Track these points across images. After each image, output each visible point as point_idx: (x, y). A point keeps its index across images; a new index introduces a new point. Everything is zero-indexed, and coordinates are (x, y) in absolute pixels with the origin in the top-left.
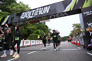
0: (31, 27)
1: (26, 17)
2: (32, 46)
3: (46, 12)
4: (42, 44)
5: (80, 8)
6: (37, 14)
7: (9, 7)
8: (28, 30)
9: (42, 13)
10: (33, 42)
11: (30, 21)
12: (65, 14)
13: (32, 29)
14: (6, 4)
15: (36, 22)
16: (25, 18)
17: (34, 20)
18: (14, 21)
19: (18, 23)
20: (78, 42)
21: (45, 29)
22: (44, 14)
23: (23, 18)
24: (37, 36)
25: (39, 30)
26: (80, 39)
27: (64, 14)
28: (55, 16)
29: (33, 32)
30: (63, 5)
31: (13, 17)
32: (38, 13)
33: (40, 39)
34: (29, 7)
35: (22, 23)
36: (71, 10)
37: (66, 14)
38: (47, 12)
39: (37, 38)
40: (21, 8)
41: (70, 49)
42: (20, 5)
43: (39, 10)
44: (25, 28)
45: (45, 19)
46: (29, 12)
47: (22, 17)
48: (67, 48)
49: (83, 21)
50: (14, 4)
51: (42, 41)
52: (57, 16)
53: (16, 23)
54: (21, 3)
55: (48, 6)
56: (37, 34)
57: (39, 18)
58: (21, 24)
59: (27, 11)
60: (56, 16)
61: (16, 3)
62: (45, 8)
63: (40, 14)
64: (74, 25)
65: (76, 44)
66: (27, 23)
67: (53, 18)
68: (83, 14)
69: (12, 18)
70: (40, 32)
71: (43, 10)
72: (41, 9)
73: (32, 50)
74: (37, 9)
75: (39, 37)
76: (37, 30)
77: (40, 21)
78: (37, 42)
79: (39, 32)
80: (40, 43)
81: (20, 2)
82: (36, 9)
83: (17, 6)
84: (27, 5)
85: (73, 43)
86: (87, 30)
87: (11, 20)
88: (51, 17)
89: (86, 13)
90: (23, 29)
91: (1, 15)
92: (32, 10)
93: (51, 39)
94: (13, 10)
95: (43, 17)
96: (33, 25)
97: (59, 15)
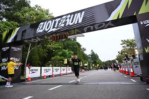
0: (53, 45)
1: (46, 30)
2: (56, 76)
4: (71, 73)
6: (63, 25)
7: (19, 14)
8: (49, 50)
10: (57, 70)
11: (51, 36)
13: (56, 49)
14: (14, 9)
15: (62, 39)
16: (44, 31)
17: (58, 35)
18: (26, 37)
20: (132, 71)
21: (76, 48)
22: (74, 24)
23: (41, 31)
24: (63, 61)
25: (66, 51)
26: (134, 66)
27: (107, 25)
28: (92, 28)
29: (56, 54)
30: (106, 10)
31: (25, 30)
32: (65, 23)
33: (68, 64)
34: (50, 13)
35: (39, 40)
36: (120, 17)
39: (63, 63)
40: (37, 14)
41: (118, 83)
42: (36, 9)
43: (67, 18)
44: (44, 48)
45: (76, 33)
46: (50, 22)
47: (39, 30)
49: (139, 36)
50: (26, 8)
51: (71, 68)
52: (96, 28)
53: (30, 39)
55: (81, 11)
56: (62, 57)
57: (66, 31)
58: (37, 41)
59: (47, 20)
60: (94, 27)
61: (30, 7)
62: (76, 14)
63: (69, 25)
64: (124, 42)
65: (128, 73)
66: (48, 39)
67: (89, 30)
68: (139, 25)
69: (23, 32)
70: (67, 53)
71: (73, 18)
72: (69, 16)
73: (55, 83)
75: (66, 62)
76: (63, 50)
77: (69, 37)
78: (64, 70)
80: (68, 72)
81: (37, 6)
82: (61, 17)
83: (32, 12)
84: (47, 11)
85: (122, 72)
86: (147, 51)
87: (22, 35)
88: (85, 29)
89: (145, 23)
90: (41, 49)
91: (6, 27)
92: (55, 18)
93: (86, 65)
94: (24, 19)
95: (73, 30)
96: (57, 42)
97: (98, 27)
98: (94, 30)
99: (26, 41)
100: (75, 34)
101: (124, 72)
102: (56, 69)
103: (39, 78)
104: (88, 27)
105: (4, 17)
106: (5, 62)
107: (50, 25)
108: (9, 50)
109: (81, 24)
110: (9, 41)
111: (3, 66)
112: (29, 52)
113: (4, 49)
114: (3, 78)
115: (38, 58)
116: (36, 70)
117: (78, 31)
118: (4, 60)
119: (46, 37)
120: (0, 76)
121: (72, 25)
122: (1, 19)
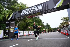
0: (28, 21)
3: (40, 9)
5: (68, 4)
6: (33, 11)
7: (13, 7)
8: (27, 23)
9: (37, 10)
11: (28, 16)
12: (55, 9)
13: (30, 22)
14: (11, 5)
16: (25, 14)
17: (31, 15)
18: (16, 17)
19: (19, 18)
20: (67, 33)
21: (39, 22)
23: (23, 14)
26: (68, 30)
29: (30, 25)
31: (16, 14)
32: (34, 10)
35: (22, 18)
36: (61, 6)
37: (57, 10)
38: (41, 9)
40: (21, 6)
41: (60, 38)
42: (21, 4)
44: (24, 22)
46: (27, 9)
47: (22, 14)
48: (57, 37)
50: (16, 4)
54: (21, 3)
55: (41, 4)
59: (26, 9)
61: (18, 3)
64: (63, 18)
65: (65, 34)
71: (38, 7)
73: (30, 38)
74: (33, 7)
77: (36, 16)
82: (32, 7)
83: (18, 6)
84: (26, 5)
87: (15, 16)
88: (44, 12)
90: (23, 23)
91: (7, 13)
92: (29, 8)
93: (44, 30)
94: (15, 9)
95: (38, 13)
96: (30, 19)
98: (48, 13)
99: (16, 19)
100: (38, 15)
101: (63, 33)
102: (30, 32)
103: (23, 36)
104: (45, 11)
106: (8, 28)
107: (27, 11)
108: (9, 23)
109: (41, 10)
110: (9, 19)
111: (7, 30)
112: (18, 24)
113: (7, 23)
115: (22, 27)
116: (21, 32)
117: (40, 13)
118: (7, 28)
119: (25, 17)
120: (6, 35)
121: (37, 11)
122: (6, 9)
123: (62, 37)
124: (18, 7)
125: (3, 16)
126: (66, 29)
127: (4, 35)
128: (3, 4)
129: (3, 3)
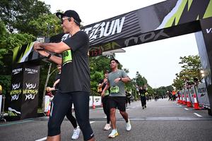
3: (116, 31)
5: (198, 19)
6: (95, 37)
7: (35, 23)
9: (106, 35)
12: (161, 33)
14: (29, 17)
15: (95, 55)
20: (196, 101)
22: (111, 35)
24: (96, 87)
25: (101, 73)
26: (199, 94)
28: (136, 39)
30: (155, 14)
32: (99, 33)
36: (176, 24)
38: (119, 31)
39: (96, 91)
40: (60, 23)
41: (175, 118)
43: (101, 27)
45: (113, 47)
49: (205, 50)
50: (45, 15)
52: (142, 39)
55: (120, 17)
56: (95, 83)
57: (100, 44)
60: (139, 39)
61: (50, 14)
62: (113, 22)
63: (103, 36)
64: (184, 60)
65: (190, 105)
67: (132, 43)
68: (204, 34)
70: (102, 76)
71: (109, 27)
74: (95, 24)
76: (97, 72)
77: (104, 53)
78: (97, 100)
79: (99, 76)
82: (93, 25)
83: (52, 20)
88: (127, 42)
91: (17, 42)
92: (84, 28)
94: (42, 30)
95: (109, 44)
97: (145, 38)
98: (140, 42)
99: (44, 60)
100: (112, 49)
101: (185, 103)
104: (131, 39)
105: (14, 27)
106: (17, 89)
108: (21, 73)
109: (120, 34)
110: (22, 60)
111: (13, 95)
112: (49, 75)
113: (16, 71)
114: (13, 112)
117: (117, 44)
118: (15, 86)
120: (10, 109)
121: (108, 37)
122: (11, 31)
123: (182, 116)
124: (51, 24)
125: (4, 50)
126: (192, 91)
127: (6, 110)
128: (3, 13)
129: (4, 11)
